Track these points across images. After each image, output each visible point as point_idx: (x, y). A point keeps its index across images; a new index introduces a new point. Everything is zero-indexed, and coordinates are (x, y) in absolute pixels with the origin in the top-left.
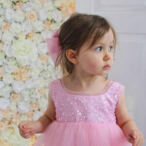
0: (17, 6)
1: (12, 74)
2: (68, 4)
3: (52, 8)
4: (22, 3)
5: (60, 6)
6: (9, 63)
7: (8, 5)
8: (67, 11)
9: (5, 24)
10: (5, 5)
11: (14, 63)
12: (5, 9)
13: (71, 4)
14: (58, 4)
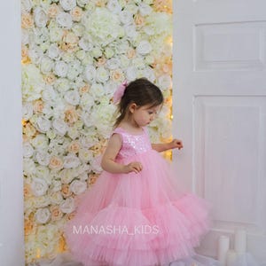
0: (99, 63)
1: (90, 149)
2: (163, 60)
3: (142, 65)
4: (105, 59)
5: (153, 62)
6: (86, 134)
7: (88, 61)
8: (162, 69)
9: (84, 85)
10: (85, 61)
11: (94, 134)
12: (84, 66)
13: (167, 60)
14: (150, 60)
